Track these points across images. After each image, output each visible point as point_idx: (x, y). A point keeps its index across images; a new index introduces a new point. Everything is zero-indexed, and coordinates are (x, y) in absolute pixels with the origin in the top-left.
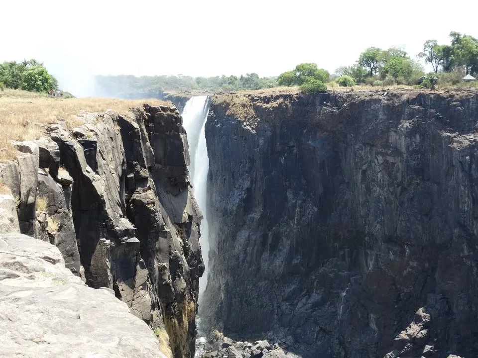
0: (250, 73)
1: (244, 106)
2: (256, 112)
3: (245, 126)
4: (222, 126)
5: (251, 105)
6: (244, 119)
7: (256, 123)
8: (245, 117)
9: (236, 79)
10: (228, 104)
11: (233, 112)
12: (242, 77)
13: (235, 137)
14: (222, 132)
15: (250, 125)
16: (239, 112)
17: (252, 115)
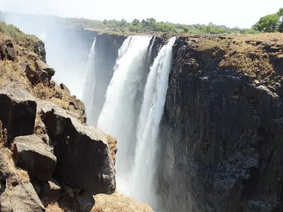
0: (149, 18)
1: (253, 57)
2: (275, 67)
3: (258, 85)
4: (210, 79)
5: (265, 57)
6: (255, 75)
7: (277, 83)
8: (257, 73)
9: (139, 22)
10: (223, 53)
11: (233, 64)
12: (143, 21)
13: (236, 97)
14: (211, 87)
15: (266, 84)
16: (245, 65)
17: (269, 71)
